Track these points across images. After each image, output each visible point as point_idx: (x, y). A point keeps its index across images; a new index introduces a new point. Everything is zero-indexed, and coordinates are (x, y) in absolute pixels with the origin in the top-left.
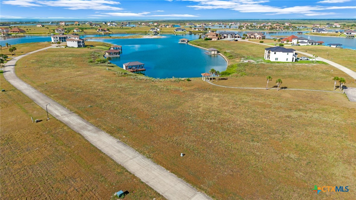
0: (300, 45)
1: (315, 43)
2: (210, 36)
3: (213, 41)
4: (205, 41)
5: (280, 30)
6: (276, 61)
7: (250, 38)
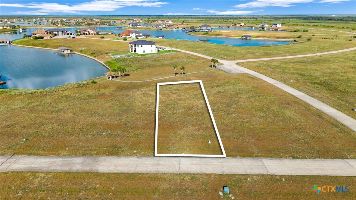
0: (138, 38)
1: (149, 36)
2: (39, 34)
3: (46, 40)
4: (35, 40)
5: (97, 26)
6: (144, 53)
7: (84, 34)
